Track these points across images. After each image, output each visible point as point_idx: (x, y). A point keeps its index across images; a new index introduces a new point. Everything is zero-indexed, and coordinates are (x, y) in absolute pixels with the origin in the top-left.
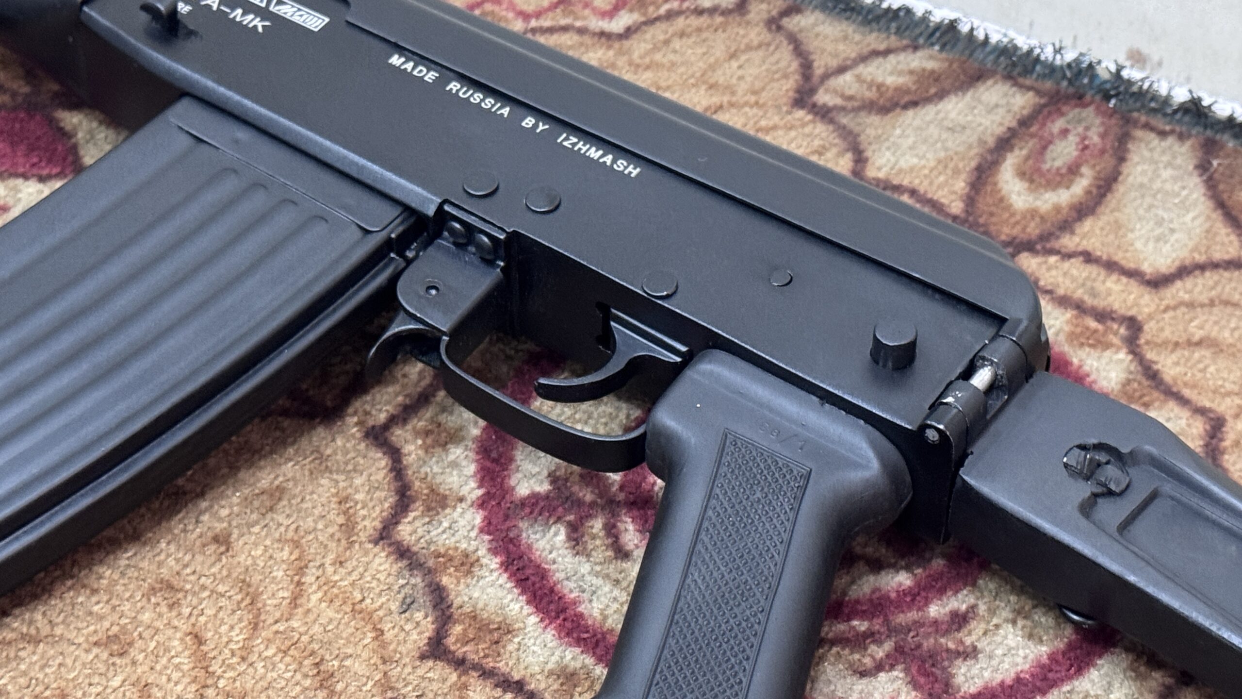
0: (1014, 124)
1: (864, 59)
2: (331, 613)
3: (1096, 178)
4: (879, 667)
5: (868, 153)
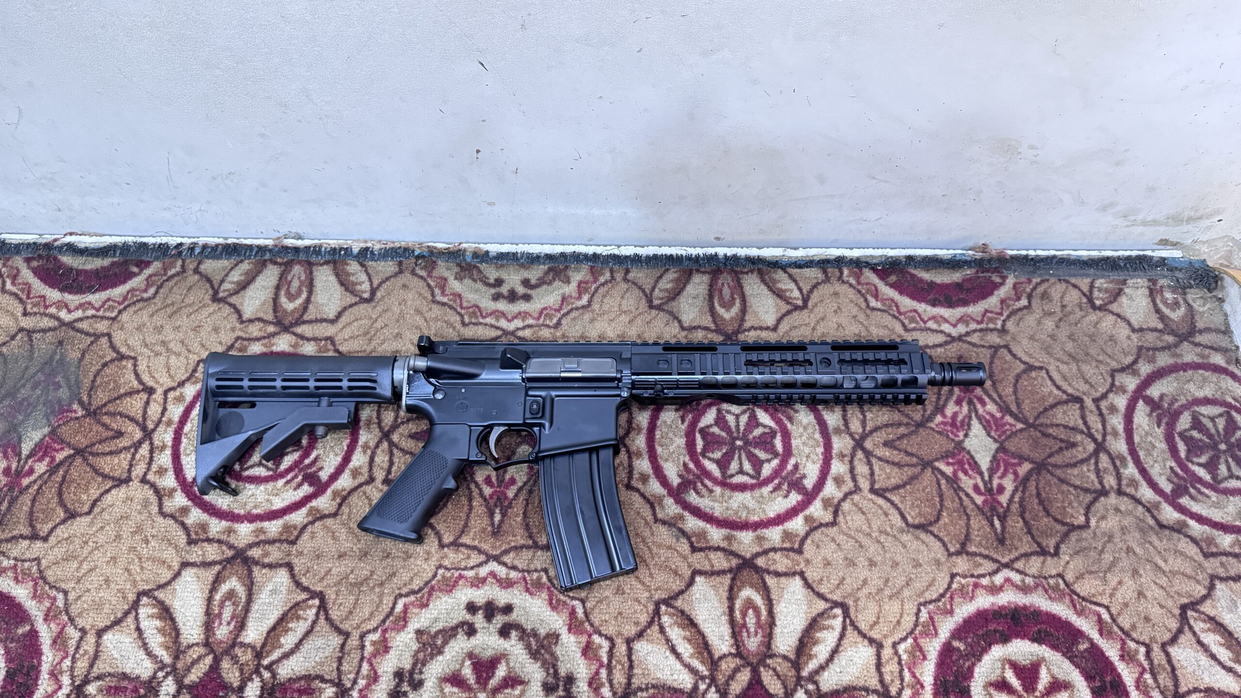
0: (709, 288)
1: (657, 281)
2: (662, 551)
3: (740, 298)
4: (789, 492)
5: (680, 318)
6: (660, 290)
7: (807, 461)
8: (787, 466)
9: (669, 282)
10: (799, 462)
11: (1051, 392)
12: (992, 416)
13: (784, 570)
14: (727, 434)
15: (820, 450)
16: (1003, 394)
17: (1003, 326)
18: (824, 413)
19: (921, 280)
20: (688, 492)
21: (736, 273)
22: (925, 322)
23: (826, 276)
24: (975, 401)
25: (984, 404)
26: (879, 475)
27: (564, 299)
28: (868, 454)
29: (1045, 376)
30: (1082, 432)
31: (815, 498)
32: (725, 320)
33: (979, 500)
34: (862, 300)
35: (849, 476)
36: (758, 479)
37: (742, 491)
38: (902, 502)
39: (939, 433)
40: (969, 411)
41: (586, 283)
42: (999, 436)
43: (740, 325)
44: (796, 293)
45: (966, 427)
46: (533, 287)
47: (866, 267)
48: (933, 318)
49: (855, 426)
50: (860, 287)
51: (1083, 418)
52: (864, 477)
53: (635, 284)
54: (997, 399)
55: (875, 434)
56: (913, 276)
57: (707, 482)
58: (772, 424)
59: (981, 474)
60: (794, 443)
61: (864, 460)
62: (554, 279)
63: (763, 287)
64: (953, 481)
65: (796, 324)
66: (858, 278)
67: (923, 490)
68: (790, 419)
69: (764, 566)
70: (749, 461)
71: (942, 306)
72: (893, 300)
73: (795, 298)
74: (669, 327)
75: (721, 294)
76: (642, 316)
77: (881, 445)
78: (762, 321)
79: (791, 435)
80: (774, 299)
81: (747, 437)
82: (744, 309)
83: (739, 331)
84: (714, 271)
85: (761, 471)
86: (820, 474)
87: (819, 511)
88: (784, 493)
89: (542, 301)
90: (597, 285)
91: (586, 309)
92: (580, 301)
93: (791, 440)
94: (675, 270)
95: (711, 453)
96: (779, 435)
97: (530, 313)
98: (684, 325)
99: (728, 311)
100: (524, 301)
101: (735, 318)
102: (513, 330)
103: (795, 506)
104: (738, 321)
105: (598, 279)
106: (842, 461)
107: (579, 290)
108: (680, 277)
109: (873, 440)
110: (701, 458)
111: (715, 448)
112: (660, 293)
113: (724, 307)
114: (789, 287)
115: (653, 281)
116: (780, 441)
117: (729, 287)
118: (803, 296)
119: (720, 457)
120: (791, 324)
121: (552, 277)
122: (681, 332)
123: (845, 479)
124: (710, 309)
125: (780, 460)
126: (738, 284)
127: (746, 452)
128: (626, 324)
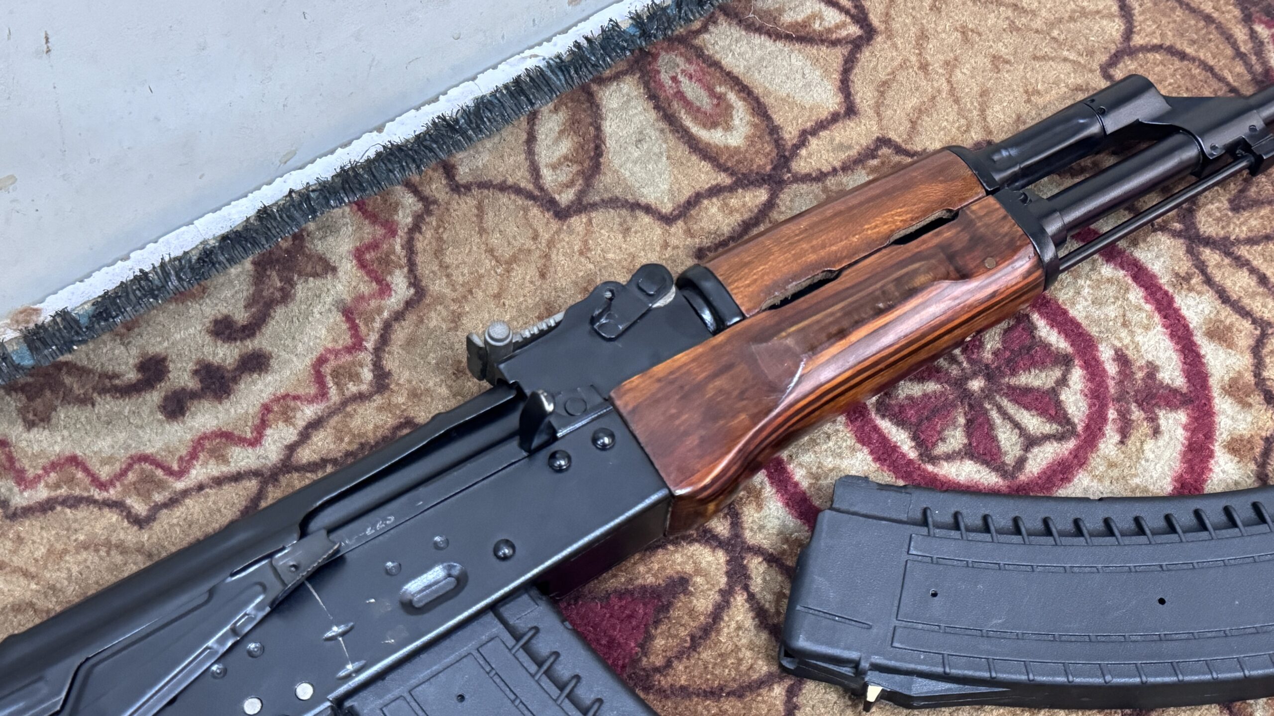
6: (554, 167)
7: (1132, 333)
8: (1104, 370)
9: (557, 141)
10: (1119, 345)
15: (1136, 295)
21: (680, 39)
27: (348, 313)
28: (1224, 246)
31: (1209, 399)
32: (737, 150)
35: (1229, 311)
41: (374, 246)
43: (778, 142)
44: (832, 17)
46: (251, 329)
52: (1253, 295)
53: (484, 185)
60: (1078, 312)
61: (1227, 261)
62: (292, 284)
63: (758, 40)
65: (883, 76)
70: (1027, 408)
73: (837, 27)
74: (636, 233)
75: (688, 104)
76: (558, 246)
77: (1230, 213)
78: (811, 109)
79: (1060, 302)
80: (800, 51)
81: (980, 361)
82: (759, 108)
83: (785, 157)
84: (637, 62)
85: (1065, 414)
86: (1177, 343)
87: (1240, 417)
88: (1145, 428)
89: (300, 348)
90: (401, 237)
91: (421, 303)
92: (390, 295)
93: (1065, 313)
94: (551, 105)
95: (940, 444)
96: (1035, 317)
97: (293, 393)
98: (664, 211)
99: (728, 128)
100: (255, 376)
101: (754, 135)
102: (281, 457)
103: (1189, 439)
104: (767, 138)
105: (393, 222)
106: (1191, 289)
107: (369, 273)
108: (574, 115)
109: (1209, 214)
110: (930, 468)
111: (939, 428)
112: (558, 172)
113: (714, 125)
114: (809, 12)
115: (523, 156)
116: (1048, 328)
117: (691, 77)
118: (847, 12)
119: (966, 441)
120: (872, 82)
121: (281, 281)
122: (673, 230)
123: (1228, 322)
124: (690, 147)
125: (1081, 367)
126: (704, 62)
127: (1007, 395)
128: (538, 283)
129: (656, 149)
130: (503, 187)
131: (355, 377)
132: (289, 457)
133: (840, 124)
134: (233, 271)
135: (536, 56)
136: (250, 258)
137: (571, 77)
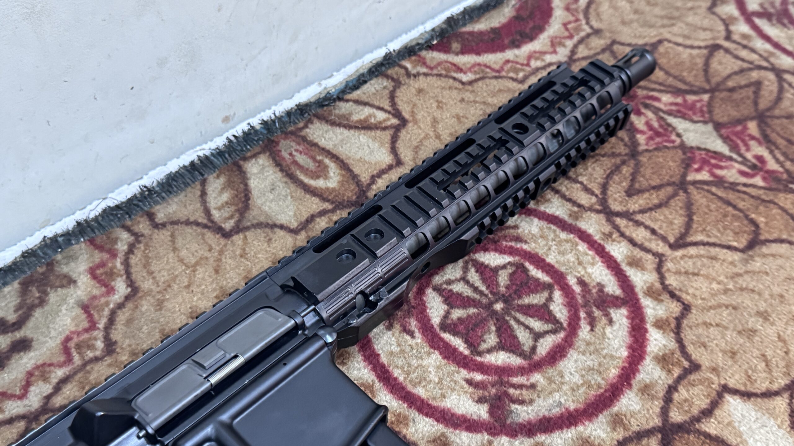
0: (278, 169)
1: (204, 202)
3: (326, 157)
4: (607, 315)
5: (278, 222)
6: (219, 209)
7: (585, 268)
8: (573, 290)
9: (221, 193)
10: (579, 275)
11: (691, 54)
12: (676, 104)
13: (708, 401)
14: (475, 306)
15: (582, 247)
16: (660, 81)
17: (591, 27)
18: (542, 208)
19: (481, 33)
20: (511, 412)
21: (292, 133)
22: (528, 65)
23: (393, 79)
24: (648, 102)
25: (658, 99)
26: (661, 228)
27: (86, 308)
28: (627, 215)
29: (671, 45)
30: (750, 69)
31: (638, 300)
32: (334, 190)
33: (758, 181)
34: (451, 81)
35: (638, 250)
36: (562, 328)
37: (565, 356)
38: (708, 236)
39: (656, 149)
40: (654, 113)
41: (102, 265)
42: (703, 116)
43: (358, 183)
44: (381, 116)
45: (670, 129)
46: (19, 324)
47: (420, 49)
48: (529, 58)
49: (585, 199)
50: (435, 72)
51: (737, 57)
52: (650, 240)
53: (175, 223)
54: (662, 88)
55: (609, 193)
56: (471, 33)
57: (515, 380)
58: (507, 259)
59: (731, 159)
60: (551, 259)
61: (631, 223)
62: (46, 294)
63: (338, 130)
64: (720, 182)
65: (415, 143)
66: (424, 64)
67: (711, 211)
68: (518, 239)
69: (686, 418)
70: (531, 317)
71: (526, 43)
72: (479, 65)
73: (385, 120)
74: (276, 241)
75: (301, 167)
76: (226, 253)
77: (627, 198)
78: (375, 164)
79: (540, 255)
80: (364, 134)
81: (499, 293)
82: (343, 165)
83: (363, 191)
84: (266, 146)
85: (555, 317)
86: (612, 271)
87: (658, 308)
88: (604, 320)
89: (53, 333)
90: (121, 258)
91: (136, 298)
92: (114, 294)
93: (544, 260)
94: (215, 175)
95: (482, 343)
96: (527, 264)
97: (48, 362)
98: (292, 227)
99: (326, 177)
100: (22, 353)
101: (343, 181)
102: (41, 404)
103: (631, 324)
104: (352, 182)
105: (115, 249)
106: (614, 241)
107: (99, 282)
108: (229, 179)
109: (615, 200)
110: (479, 359)
111: (480, 334)
112: (222, 211)
113: (318, 177)
114: (367, 114)
115: (199, 205)
116: (535, 270)
117: (301, 153)
118: (389, 112)
119: (498, 340)
120: (410, 147)
121: (39, 292)
122: (299, 237)
123: (638, 256)
124: (305, 190)
125: (559, 290)
126: (308, 144)
127: (518, 311)
128: (214, 276)
129: (284, 193)
130: (188, 223)
131: (91, 347)
132: (46, 404)
133: (394, 170)
134: (7, 289)
135: (204, 149)
136: (17, 281)
137: (226, 158)
